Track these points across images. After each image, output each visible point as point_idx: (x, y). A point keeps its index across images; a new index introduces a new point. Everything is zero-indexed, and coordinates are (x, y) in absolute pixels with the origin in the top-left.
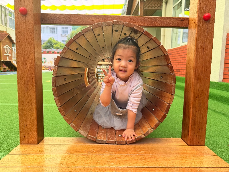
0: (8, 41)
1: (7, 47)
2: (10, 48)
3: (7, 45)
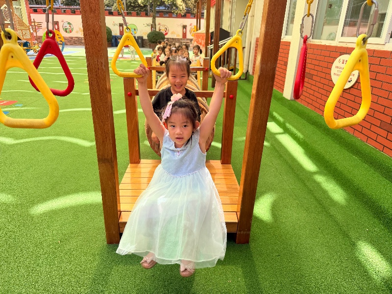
3: (5, 5)
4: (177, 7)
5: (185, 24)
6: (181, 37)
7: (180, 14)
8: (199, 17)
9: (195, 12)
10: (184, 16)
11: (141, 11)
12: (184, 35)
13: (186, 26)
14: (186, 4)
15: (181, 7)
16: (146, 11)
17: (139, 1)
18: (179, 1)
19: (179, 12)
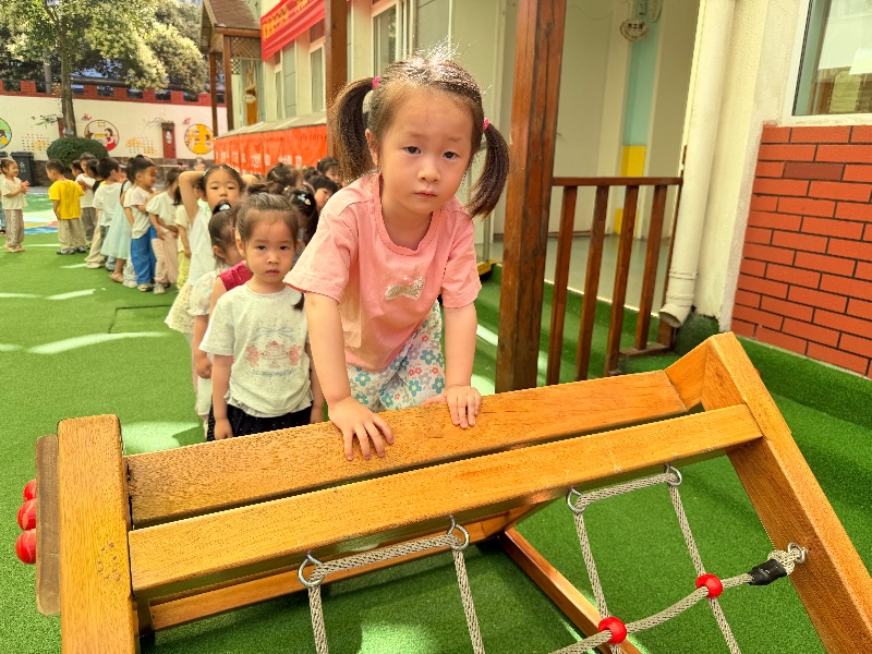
4: (140, 73)
5: (167, 119)
6: (158, 153)
7: (151, 89)
9: (195, 88)
10: (165, 98)
11: (19, 77)
12: (170, 150)
13: (173, 124)
14: (167, 63)
15: (154, 71)
16: (39, 78)
17: (12, 48)
18: (146, 56)
19: (148, 85)
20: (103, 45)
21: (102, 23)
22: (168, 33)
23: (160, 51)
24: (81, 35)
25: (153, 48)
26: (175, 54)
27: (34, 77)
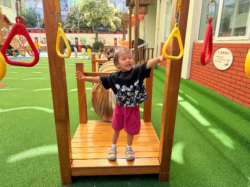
0: (4, 23)
1: (5, 29)
2: (8, 31)
3: (4, 28)
4: (111, 28)
5: (115, 37)
6: (113, 45)
7: (113, 31)
8: (124, 33)
9: (122, 30)
10: (115, 33)
11: (88, 30)
12: (116, 44)
13: (117, 39)
14: (116, 25)
15: (113, 27)
16: (92, 30)
17: (88, 24)
18: (112, 24)
19: (112, 30)
20: (104, 23)
21: (104, 18)
22: (117, 19)
23: (115, 23)
24: (100, 21)
25: (114, 22)
26: (118, 23)
27: (91, 29)
